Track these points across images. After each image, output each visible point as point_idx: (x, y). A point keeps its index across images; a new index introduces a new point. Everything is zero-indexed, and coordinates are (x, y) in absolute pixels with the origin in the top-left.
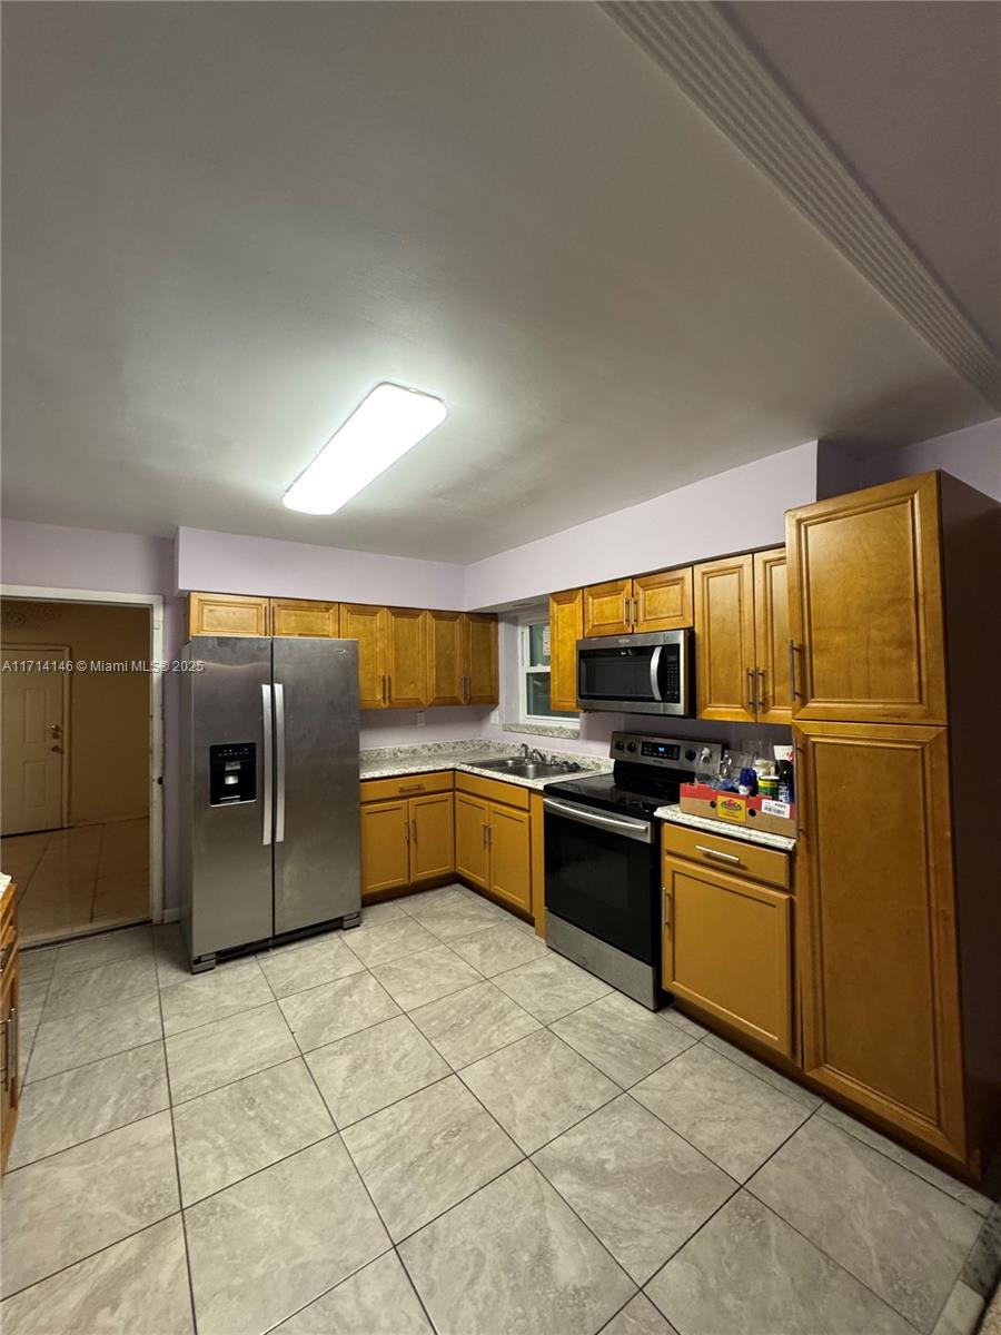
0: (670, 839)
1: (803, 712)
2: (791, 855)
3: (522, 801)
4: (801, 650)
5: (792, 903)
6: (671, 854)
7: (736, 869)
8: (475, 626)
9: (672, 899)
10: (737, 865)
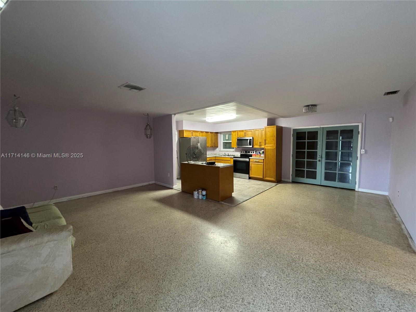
0: (251, 160)
1: (265, 146)
2: (264, 159)
3: (229, 159)
4: (265, 140)
5: (263, 164)
6: (251, 162)
7: (258, 162)
8: (215, 134)
9: (251, 167)
10: (258, 161)
